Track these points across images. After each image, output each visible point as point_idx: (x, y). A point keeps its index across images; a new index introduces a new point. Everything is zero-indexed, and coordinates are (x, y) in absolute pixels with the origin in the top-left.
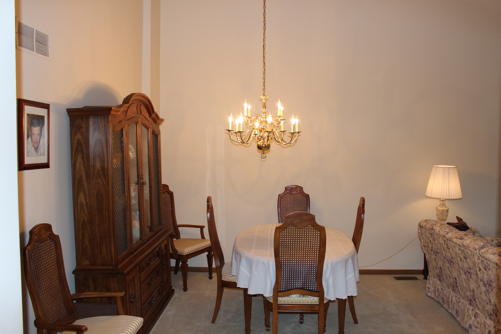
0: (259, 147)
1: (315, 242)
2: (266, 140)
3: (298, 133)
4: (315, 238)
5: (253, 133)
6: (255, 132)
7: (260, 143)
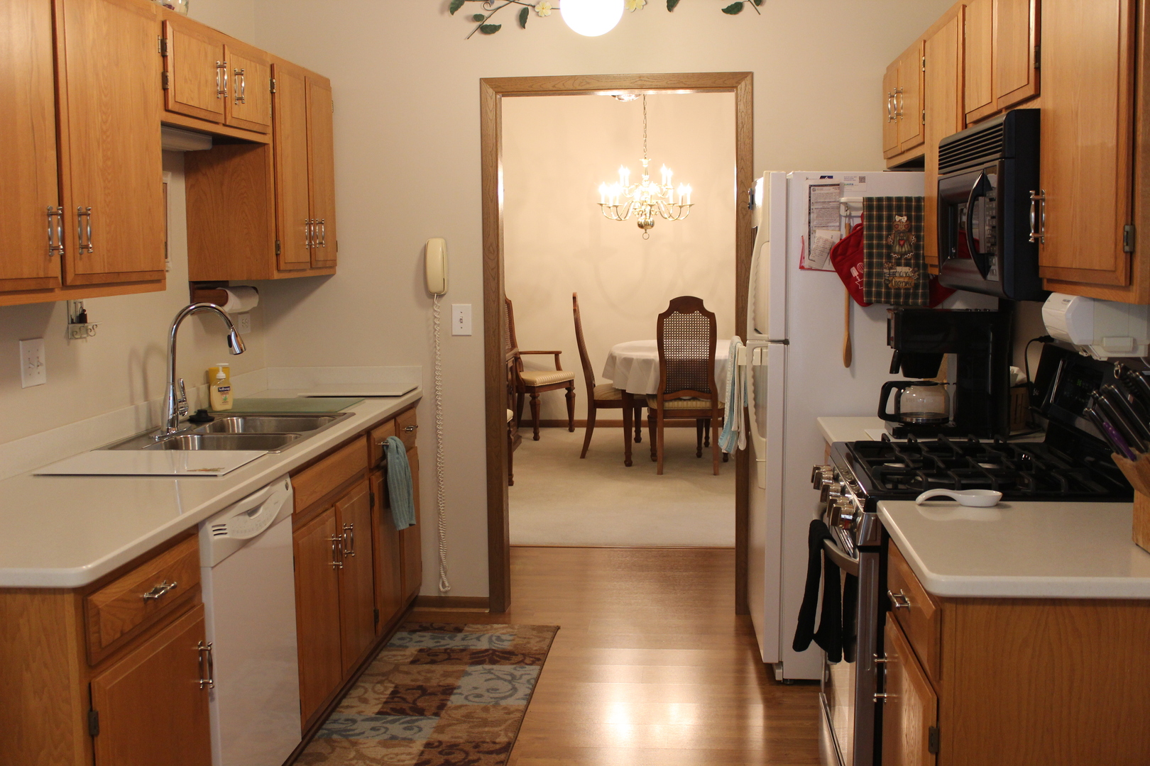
0: (641, 226)
1: (704, 332)
2: (648, 215)
3: (690, 206)
4: (705, 326)
5: (632, 207)
6: (634, 206)
7: (642, 220)
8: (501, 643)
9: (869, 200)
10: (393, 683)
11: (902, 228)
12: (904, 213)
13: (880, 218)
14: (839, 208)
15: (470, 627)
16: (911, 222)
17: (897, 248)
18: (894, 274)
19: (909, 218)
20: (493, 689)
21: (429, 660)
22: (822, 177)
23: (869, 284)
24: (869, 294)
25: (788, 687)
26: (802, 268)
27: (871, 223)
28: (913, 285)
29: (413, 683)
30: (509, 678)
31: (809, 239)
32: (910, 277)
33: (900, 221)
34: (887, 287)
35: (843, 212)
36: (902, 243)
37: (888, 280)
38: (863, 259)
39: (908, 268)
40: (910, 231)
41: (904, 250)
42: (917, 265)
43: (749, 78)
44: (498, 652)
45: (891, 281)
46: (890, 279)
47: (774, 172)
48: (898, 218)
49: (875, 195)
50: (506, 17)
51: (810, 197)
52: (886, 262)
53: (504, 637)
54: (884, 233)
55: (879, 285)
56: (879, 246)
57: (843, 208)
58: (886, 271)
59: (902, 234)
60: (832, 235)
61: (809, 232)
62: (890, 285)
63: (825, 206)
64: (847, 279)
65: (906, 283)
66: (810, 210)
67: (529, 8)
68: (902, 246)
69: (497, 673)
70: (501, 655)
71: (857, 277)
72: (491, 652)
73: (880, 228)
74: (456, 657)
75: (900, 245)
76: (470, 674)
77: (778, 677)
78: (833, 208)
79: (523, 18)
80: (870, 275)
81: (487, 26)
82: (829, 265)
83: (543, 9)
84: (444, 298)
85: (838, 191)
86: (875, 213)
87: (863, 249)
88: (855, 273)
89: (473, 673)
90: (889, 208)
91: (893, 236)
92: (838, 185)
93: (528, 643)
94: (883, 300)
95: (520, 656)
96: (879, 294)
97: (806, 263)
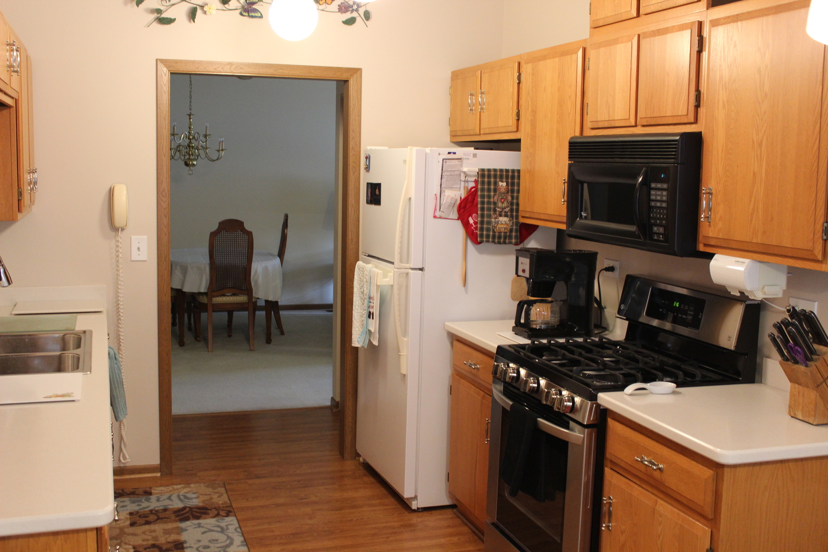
0: (187, 165)
4: (244, 241)
8: (191, 501)
9: (483, 170)
10: (130, 545)
11: (503, 190)
12: (504, 180)
13: (489, 183)
14: (460, 175)
15: (155, 490)
16: (508, 186)
17: (500, 204)
18: (498, 222)
19: (507, 184)
20: (213, 540)
21: (144, 522)
22: (449, 153)
23: (482, 229)
24: (482, 236)
25: (420, 513)
26: (435, 217)
27: (483, 187)
28: (509, 230)
29: (145, 543)
30: (219, 529)
31: (440, 196)
32: (507, 224)
33: (501, 186)
34: (494, 232)
35: (463, 178)
36: (503, 201)
37: (494, 226)
38: (477, 211)
39: (506, 218)
40: (508, 192)
41: (504, 205)
42: (512, 216)
43: (359, 72)
44: (194, 508)
45: (495, 227)
46: (495, 225)
47: (418, 148)
48: (501, 184)
49: (486, 167)
50: (179, 12)
51: (442, 167)
52: (493, 214)
53: (189, 495)
54: (492, 194)
55: (488, 230)
56: (489, 203)
57: (462, 175)
58: (493, 220)
59: (503, 195)
60: (456, 194)
61: (441, 192)
62: (495, 230)
63: (452, 173)
64: (466, 225)
65: (505, 229)
66: (442, 176)
67: (198, 7)
68: (503, 203)
69: (206, 526)
70: (198, 510)
71: (473, 224)
72: (188, 509)
73: (489, 190)
74: (164, 516)
75: (501, 202)
76: (186, 530)
77: (414, 507)
78: (457, 175)
79: (192, 14)
80: (482, 223)
81: (164, 19)
82: (455, 215)
83: (210, 9)
84: (125, 230)
85: (460, 163)
86: (486, 180)
87: (477, 205)
88: (471, 221)
89: (187, 528)
90: (495, 176)
91: (497, 196)
92: (461, 159)
93: (212, 498)
94: (491, 240)
95: (214, 510)
96: (488, 236)
97: (438, 214)
